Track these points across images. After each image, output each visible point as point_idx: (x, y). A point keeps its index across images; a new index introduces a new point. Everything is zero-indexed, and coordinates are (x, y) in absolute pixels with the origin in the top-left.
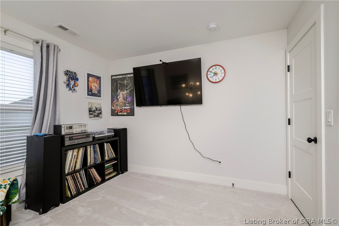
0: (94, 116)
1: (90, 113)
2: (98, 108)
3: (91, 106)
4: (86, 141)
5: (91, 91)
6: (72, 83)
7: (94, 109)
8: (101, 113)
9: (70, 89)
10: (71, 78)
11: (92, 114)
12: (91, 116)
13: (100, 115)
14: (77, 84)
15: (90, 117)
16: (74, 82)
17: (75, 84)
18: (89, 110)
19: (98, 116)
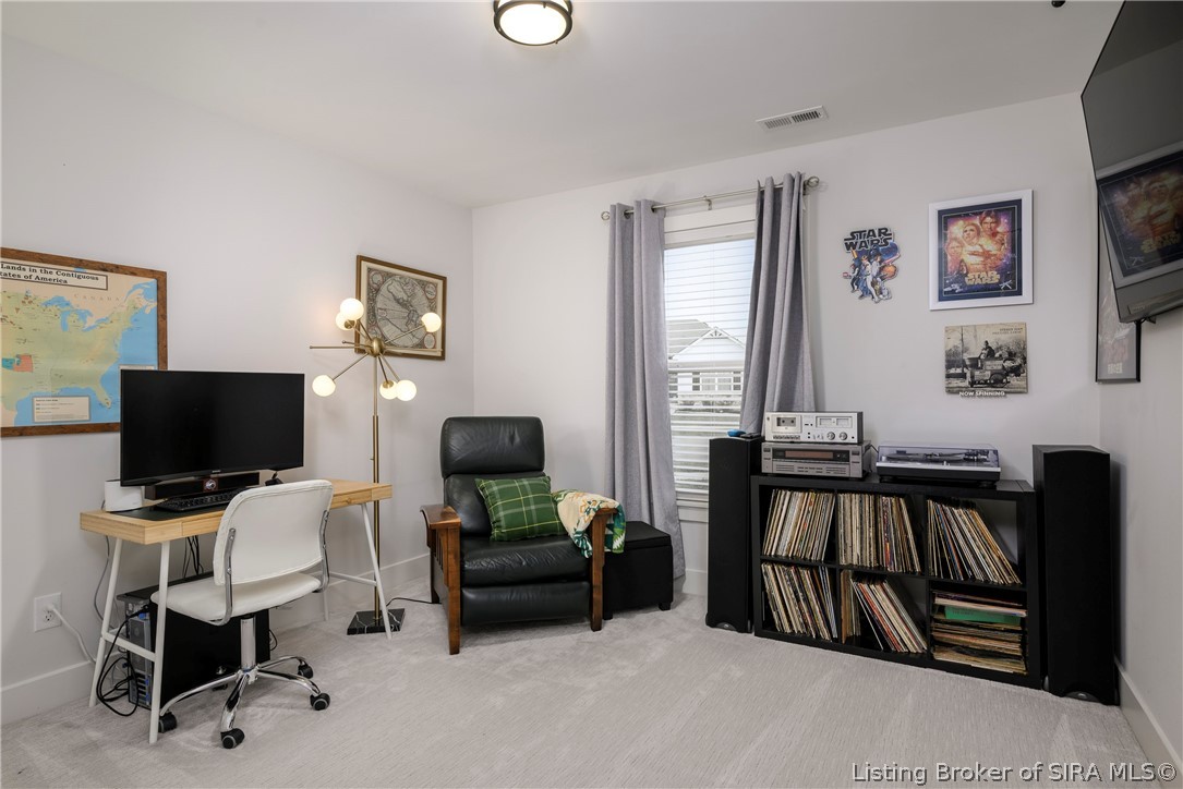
0: (972, 383)
1: (952, 371)
2: (1000, 348)
3: (958, 343)
4: (832, 474)
5: (961, 276)
6: (872, 268)
7: (976, 351)
8: (1017, 371)
9: (866, 292)
10: (867, 253)
11: (963, 376)
12: (956, 383)
13: (1013, 380)
14: (891, 269)
15: (950, 391)
16: (880, 262)
17: (881, 269)
18: (948, 361)
19: (998, 382)
